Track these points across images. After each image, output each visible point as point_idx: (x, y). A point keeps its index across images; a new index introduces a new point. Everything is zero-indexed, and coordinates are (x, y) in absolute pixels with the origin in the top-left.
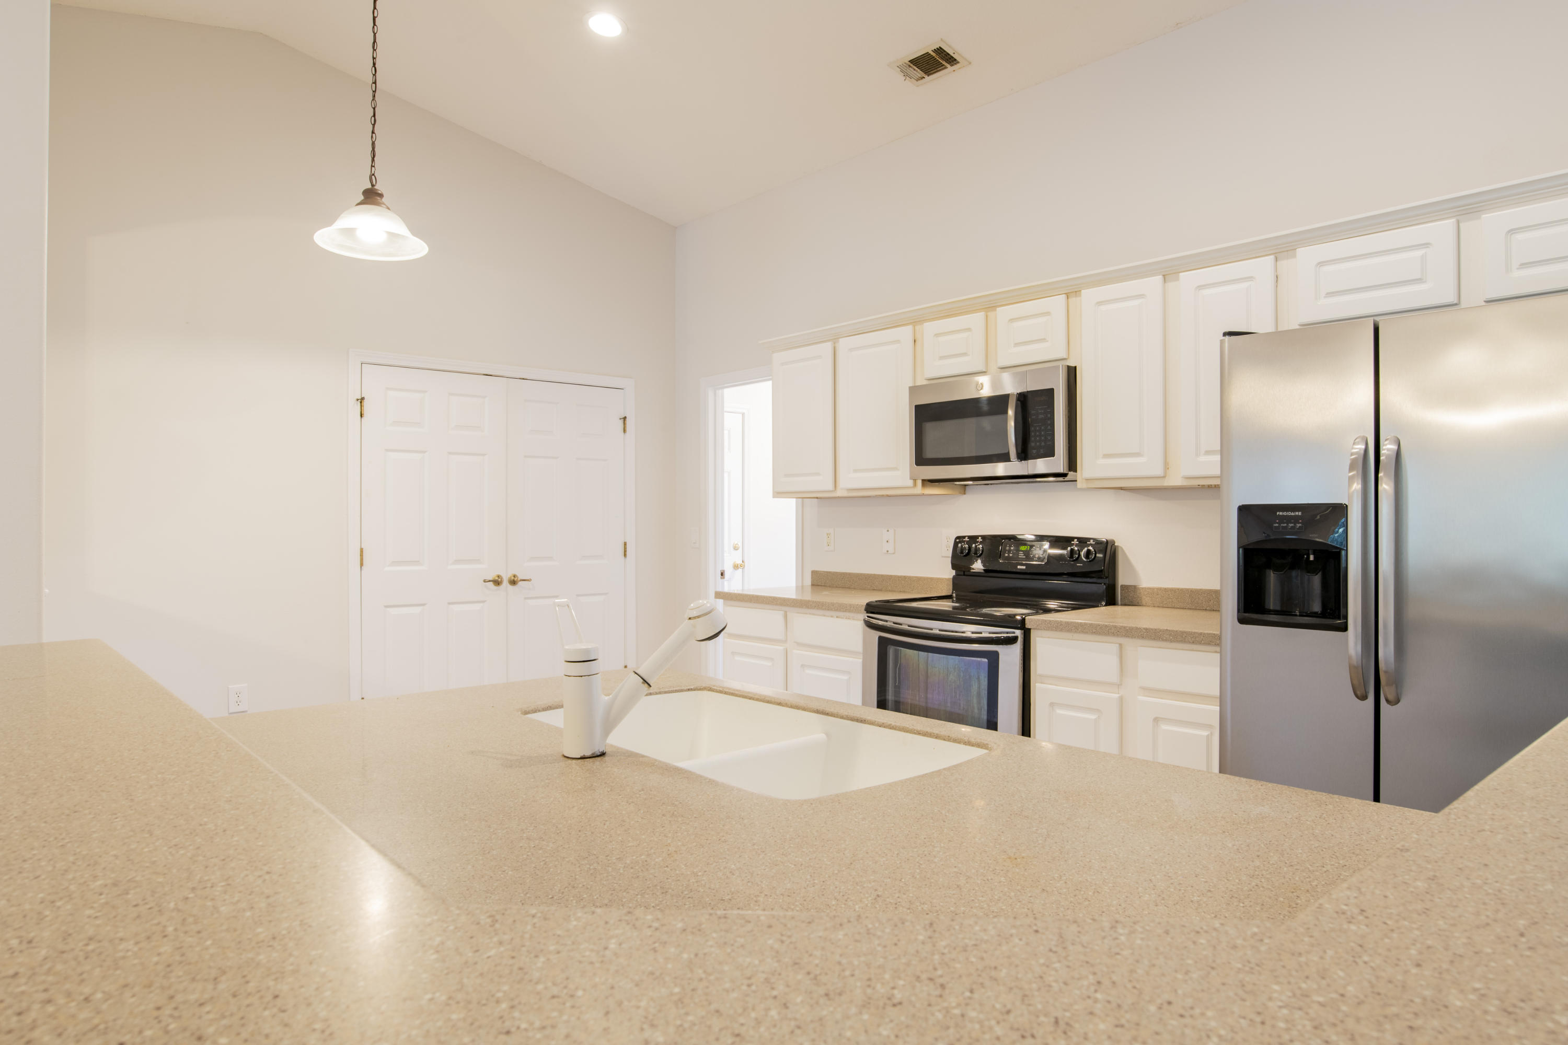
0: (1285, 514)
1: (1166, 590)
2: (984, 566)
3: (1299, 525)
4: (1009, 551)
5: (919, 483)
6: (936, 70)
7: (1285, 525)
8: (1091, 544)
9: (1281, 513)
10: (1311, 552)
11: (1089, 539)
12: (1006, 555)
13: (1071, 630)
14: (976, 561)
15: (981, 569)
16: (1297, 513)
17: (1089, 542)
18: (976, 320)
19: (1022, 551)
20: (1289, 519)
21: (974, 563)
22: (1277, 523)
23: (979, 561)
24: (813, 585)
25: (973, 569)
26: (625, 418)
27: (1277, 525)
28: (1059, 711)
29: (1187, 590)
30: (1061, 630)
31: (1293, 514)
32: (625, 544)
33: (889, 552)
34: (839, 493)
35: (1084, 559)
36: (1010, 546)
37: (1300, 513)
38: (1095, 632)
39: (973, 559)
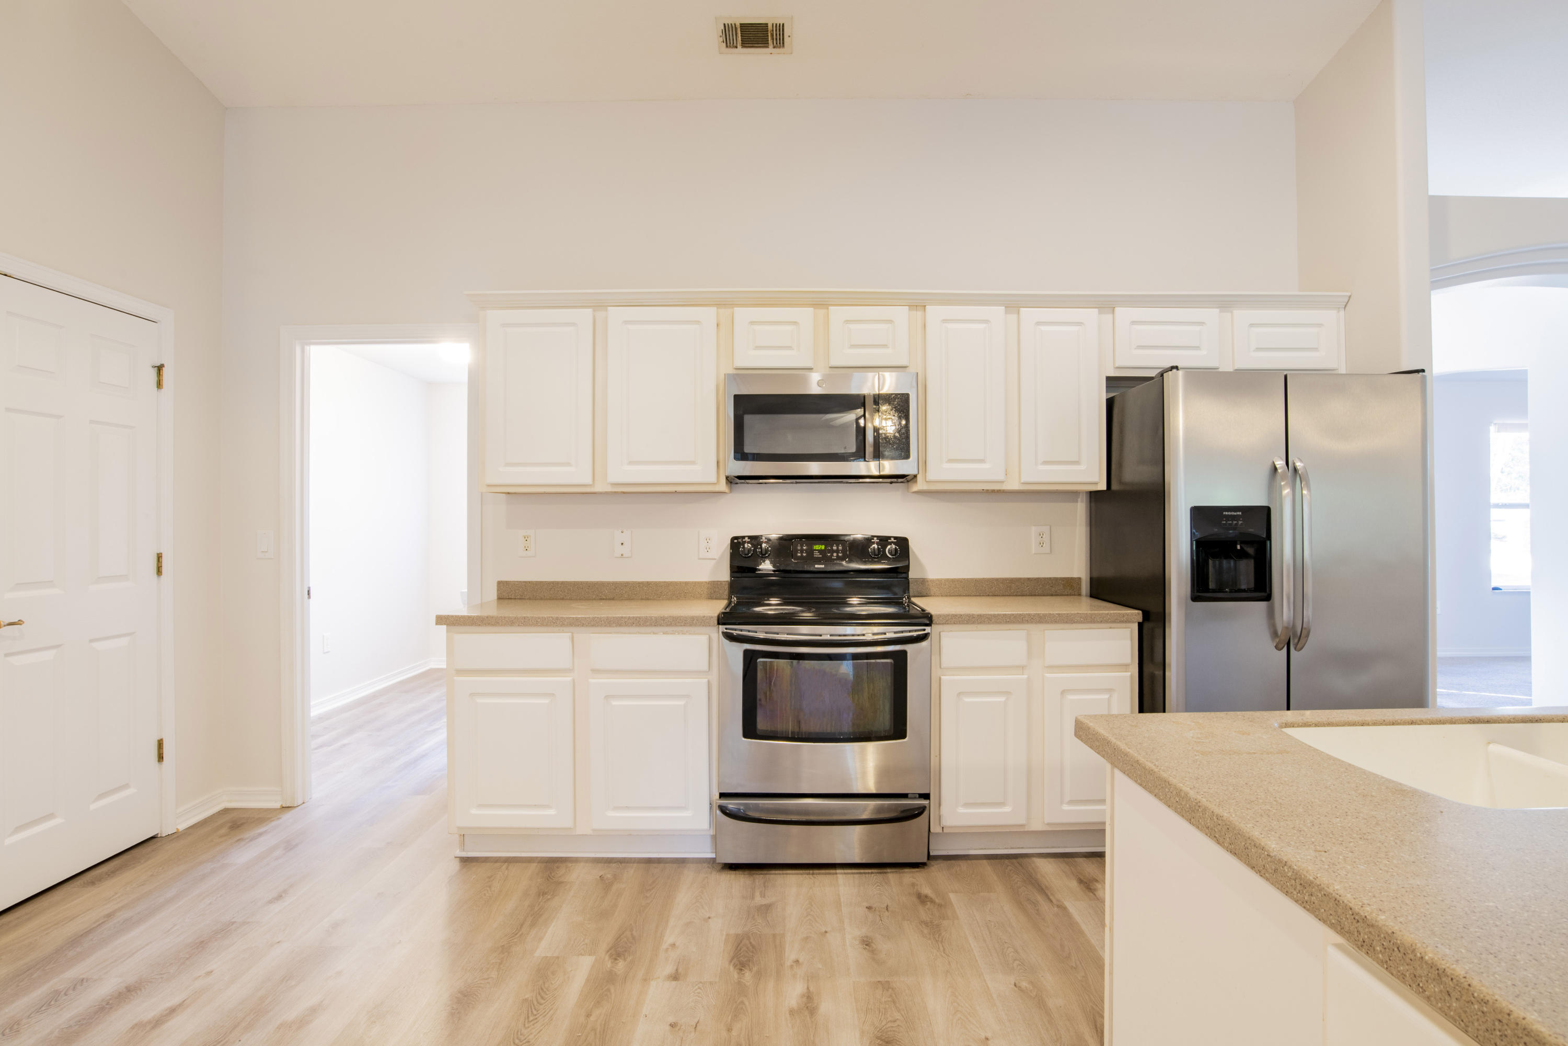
0: (1230, 513)
1: (953, 581)
2: (774, 567)
3: (1240, 522)
4: (802, 551)
5: (723, 481)
6: (751, 45)
7: (1231, 522)
8: (892, 542)
9: (1226, 513)
10: (1238, 542)
11: (889, 538)
12: (799, 555)
13: (984, 621)
14: (764, 561)
15: (770, 570)
16: (1238, 513)
17: (890, 539)
18: (805, 315)
19: (817, 550)
20: (1233, 518)
21: (761, 564)
22: (1225, 521)
23: (767, 562)
24: (500, 598)
25: (760, 570)
26: (160, 368)
27: (1225, 522)
28: (967, 700)
29: (972, 579)
30: (973, 623)
31: (1235, 514)
32: (159, 557)
33: (624, 556)
34: (598, 488)
35: (890, 556)
36: (802, 546)
37: (1240, 513)
38: (1009, 621)
39: (759, 560)
